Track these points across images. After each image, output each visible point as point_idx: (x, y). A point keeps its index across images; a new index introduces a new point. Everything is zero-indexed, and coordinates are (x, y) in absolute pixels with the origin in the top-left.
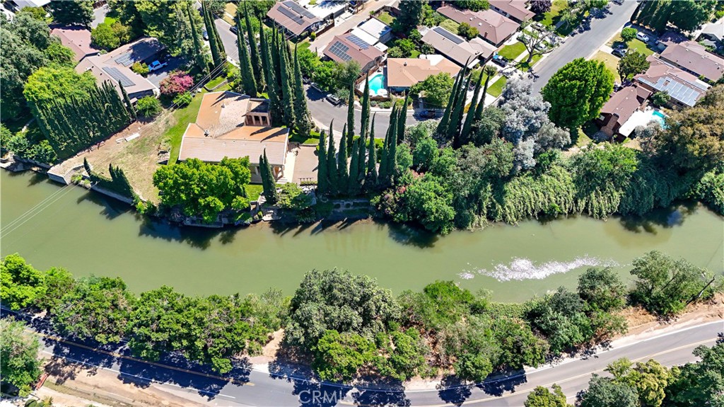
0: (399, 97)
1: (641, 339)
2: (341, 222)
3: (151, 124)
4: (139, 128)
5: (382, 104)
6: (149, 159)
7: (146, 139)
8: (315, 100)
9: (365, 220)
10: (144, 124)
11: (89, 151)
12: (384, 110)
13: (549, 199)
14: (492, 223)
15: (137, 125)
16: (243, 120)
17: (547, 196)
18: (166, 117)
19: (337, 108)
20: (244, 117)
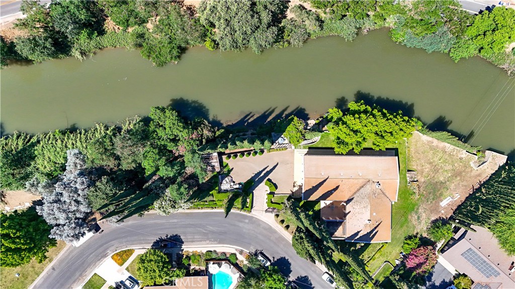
0: (197, 268)
1: (14, 16)
2: (249, 121)
3: (433, 219)
4: (443, 212)
5: (214, 256)
6: (425, 177)
7: (433, 199)
8: (282, 258)
9: (229, 124)
10: (440, 217)
11: (480, 182)
12: (212, 249)
13: (62, 142)
14: (118, 123)
15: (446, 214)
16: (349, 208)
17: (64, 144)
18: (421, 226)
19: (260, 249)
20: (347, 212)
